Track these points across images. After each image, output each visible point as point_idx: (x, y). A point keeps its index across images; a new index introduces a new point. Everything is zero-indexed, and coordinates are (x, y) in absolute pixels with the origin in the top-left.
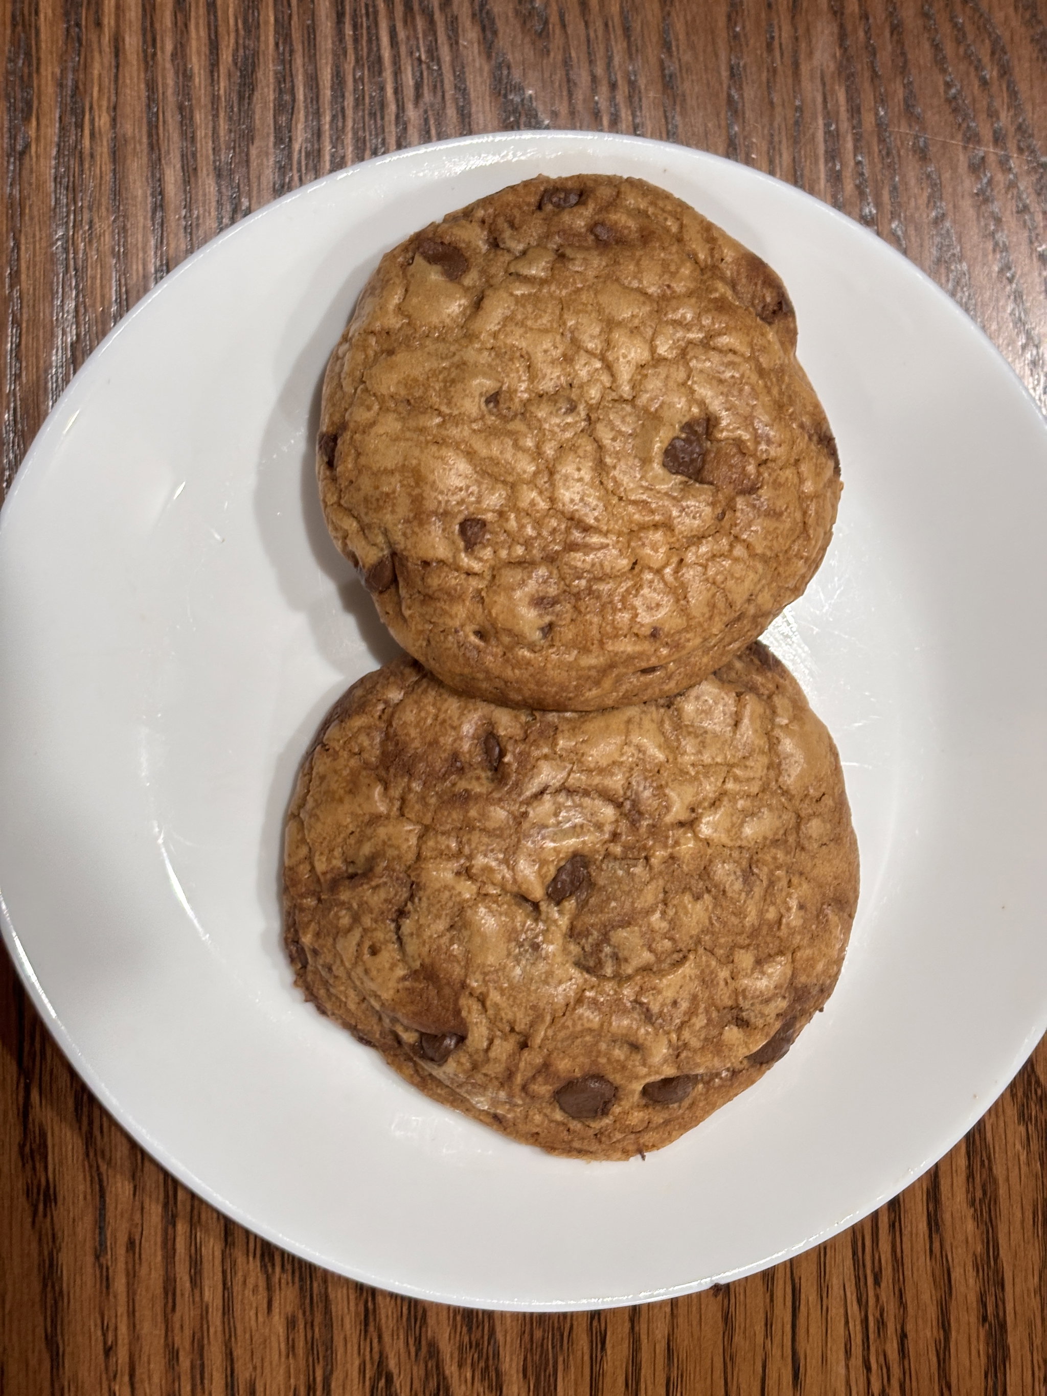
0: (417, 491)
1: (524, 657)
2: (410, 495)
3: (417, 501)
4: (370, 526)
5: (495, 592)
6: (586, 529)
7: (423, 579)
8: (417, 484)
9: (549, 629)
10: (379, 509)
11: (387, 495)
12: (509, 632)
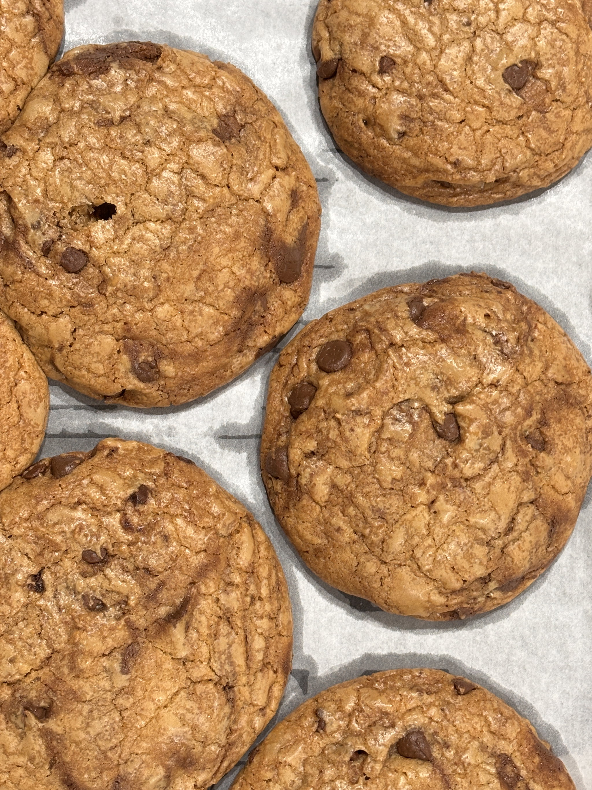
0: (367, 30)
1: (382, 144)
2: (363, 30)
3: (365, 36)
4: (335, 39)
5: (383, 102)
6: (447, 90)
7: (349, 79)
8: (369, 27)
9: (402, 135)
10: (344, 31)
11: (351, 26)
12: (382, 127)
